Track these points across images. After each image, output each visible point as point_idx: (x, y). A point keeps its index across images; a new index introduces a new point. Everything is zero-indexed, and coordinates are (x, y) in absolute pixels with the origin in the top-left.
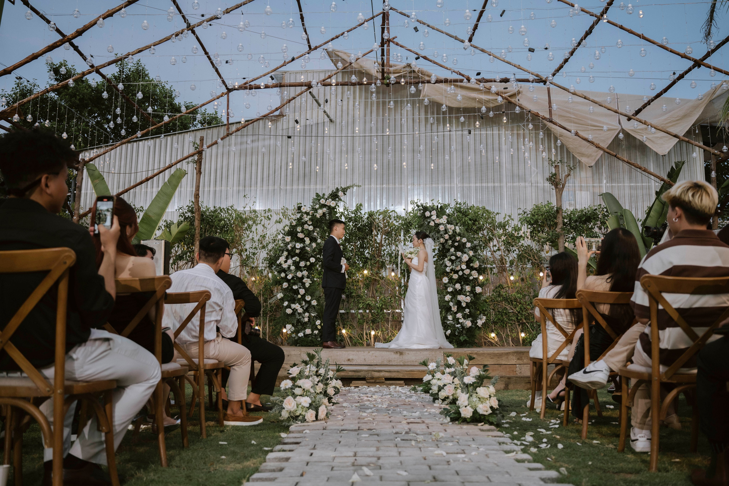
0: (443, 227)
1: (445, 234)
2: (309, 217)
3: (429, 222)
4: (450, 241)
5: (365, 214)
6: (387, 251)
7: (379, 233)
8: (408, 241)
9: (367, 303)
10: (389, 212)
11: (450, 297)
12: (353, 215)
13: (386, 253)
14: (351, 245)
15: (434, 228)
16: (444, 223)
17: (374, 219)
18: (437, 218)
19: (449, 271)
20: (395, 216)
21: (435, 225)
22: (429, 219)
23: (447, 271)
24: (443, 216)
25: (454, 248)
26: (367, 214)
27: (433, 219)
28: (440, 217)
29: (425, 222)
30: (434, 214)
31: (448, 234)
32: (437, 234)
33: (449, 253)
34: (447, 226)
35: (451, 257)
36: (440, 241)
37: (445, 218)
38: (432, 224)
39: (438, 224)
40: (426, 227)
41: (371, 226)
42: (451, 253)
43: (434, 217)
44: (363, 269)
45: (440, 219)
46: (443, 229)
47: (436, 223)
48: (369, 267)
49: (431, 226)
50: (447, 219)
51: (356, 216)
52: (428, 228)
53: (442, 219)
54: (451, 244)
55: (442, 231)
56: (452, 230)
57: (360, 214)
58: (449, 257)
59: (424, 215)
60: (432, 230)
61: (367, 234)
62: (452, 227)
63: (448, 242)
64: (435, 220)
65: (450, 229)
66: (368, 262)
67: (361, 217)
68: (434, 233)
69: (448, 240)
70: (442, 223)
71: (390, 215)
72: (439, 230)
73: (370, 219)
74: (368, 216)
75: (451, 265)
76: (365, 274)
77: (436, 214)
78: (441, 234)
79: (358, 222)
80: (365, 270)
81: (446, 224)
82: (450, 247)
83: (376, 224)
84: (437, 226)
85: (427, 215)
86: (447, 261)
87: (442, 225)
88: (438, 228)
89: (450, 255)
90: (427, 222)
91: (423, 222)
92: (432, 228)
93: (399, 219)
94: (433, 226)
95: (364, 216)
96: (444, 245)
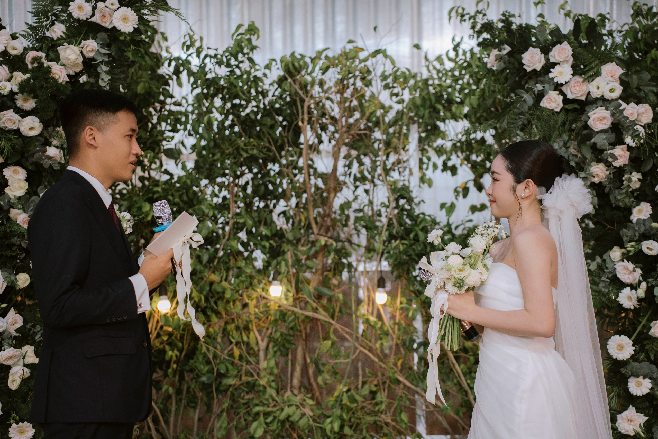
0: (607, 114)
1: (613, 145)
2: (19, 77)
3: (540, 96)
4: (636, 177)
5: (268, 67)
6: (355, 206)
7: (325, 137)
8: (435, 166)
9: (283, 416)
10: (362, 55)
11: (642, 419)
12: (223, 71)
13: (353, 216)
14: (221, 186)
15: (561, 118)
16: (609, 96)
17: (304, 87)
18: (573, 75)
19: (630, 303)
20: (387, 73)
21: (569, 107)
22: (542, 83)
23: (623, 306)
24: (602, 67)
25: (649, 204)
26: (276, 67)
27: (555, 80)
28: (591, 73)
29: (523, 97)
30: (561, 60)
31: (626, 146)
32: (576, 147)
33: (633, 228)
34: (621, 108)
35: (642, 243)
36: (594, 177)
37: (610, 75)
38: (552, 103)
39: (582, 101)
40: (524, 115)
41: (295, 111)
42: (642, 229)
43: (561, 73)
44: (266, 278)
45: (591, 78)
46: (603, 122)
47: (570, 96)
48: (288, 272)
49: (551, 114)
50: (623, 78)
51: (235, 74)
52: (536, 117)
53: (597, 79)
54: (638, 185)
55: (598, 132)
56: (643, 125)
57: (251, 68)
58: (633, 243)
59: (517, 65)
60: (555, 128)
61: (279, 144)
62: (643, 113)
63: (624, 178)
64: (564, 83)
65: (637, 122)
66: (286, 250)
67: (255, 77)
68: (561, 144)
69: (626, 170)
70: (598, 97)
71: (368, 68)
72: (583, 126)
73: (288, 85)
74: (282, 73)
75: (641, 280)
76: (273, 299)
77: (572, 59)
78: (595, 144)
79: (244, 97)
80: (275, 282)
81: (616, 100)
82: (632, 199)
83: (312, 106)
84: (575, 109)
85: (529, 66)
86: (623, 261)
87: (602, 106)
88: (583, 118)
89: (637, 234)
90: (533, 96)
91: (511, 98)
92: (552, 122)
93: (400, 84)
94: (557, 112)
95: (265, 75)
96: (606, 190)
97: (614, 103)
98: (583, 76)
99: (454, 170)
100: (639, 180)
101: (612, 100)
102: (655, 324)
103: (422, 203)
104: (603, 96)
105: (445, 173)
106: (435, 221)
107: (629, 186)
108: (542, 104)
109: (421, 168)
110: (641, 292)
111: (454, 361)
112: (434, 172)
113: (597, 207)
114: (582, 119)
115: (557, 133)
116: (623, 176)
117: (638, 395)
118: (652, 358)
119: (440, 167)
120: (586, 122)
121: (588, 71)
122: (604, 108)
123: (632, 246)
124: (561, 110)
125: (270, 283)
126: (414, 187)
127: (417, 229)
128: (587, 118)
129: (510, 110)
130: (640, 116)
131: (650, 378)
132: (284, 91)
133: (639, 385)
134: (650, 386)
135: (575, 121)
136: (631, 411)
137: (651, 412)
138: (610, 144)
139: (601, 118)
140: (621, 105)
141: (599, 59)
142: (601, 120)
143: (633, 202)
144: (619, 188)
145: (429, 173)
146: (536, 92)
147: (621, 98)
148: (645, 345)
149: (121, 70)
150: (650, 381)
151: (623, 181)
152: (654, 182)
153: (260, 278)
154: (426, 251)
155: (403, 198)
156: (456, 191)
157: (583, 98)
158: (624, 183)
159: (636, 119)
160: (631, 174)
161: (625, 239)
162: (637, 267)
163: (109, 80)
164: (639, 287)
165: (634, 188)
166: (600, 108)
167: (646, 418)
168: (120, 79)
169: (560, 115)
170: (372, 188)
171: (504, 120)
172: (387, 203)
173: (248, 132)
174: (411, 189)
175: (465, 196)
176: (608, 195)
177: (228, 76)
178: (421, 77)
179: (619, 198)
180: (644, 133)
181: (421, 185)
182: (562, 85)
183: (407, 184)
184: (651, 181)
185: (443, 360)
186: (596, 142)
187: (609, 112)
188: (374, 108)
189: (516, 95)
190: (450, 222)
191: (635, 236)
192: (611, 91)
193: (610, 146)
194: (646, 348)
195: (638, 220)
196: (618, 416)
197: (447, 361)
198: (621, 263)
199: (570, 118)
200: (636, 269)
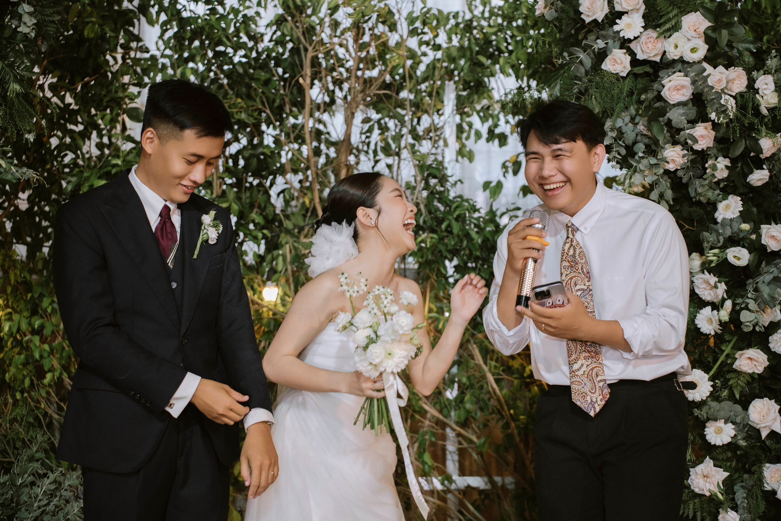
0: (686, 81)
1: (693, 122)
3: (602, 55)
4: (722, 163)
5: (261, 4)
8: (478, 135)
11: (721, 475)
12: (201, 9)
15: (627, 85)
16: (690, 57)
17: (310, 31)
18: (645, 28)
19: (710, 327)
20: (415, 15)
21: (639, 70)
22: (604, 38)
23: (701, 330)
24: (682, 18)
25: (739, 198)
26: (273, 4)
27: (621, 35)
28: (668, 26)
29: (578, 58)
30: (630, 8)
31: (710, 123)
32: (646, 123)
33: (717, 231)
34: (705, 74)
35: (728, 251)
36: (668, 163)
37: (692, 28)
38: (617, 65)
39: (656, 62)
40: (580, 80)
41: (298, 62)
42: (728, 232)
43: (629, 26)
44: (259, 277)
45: (668, 33)
46: (681, 92)
47: (640, 56)
48: (286, 270)
49: (614, 80)
50: (709, 32)
51: (217, 13)
52: (594, 84)
53: (676, 35)
54: (725, 174)
55: (674, 105)
56: (734, 94)
57: (240, 5)
58: (716, 251)
59: (572, 14)
60: (619, 98)
61: (276, 104)
62: (734, 79)
63: (707, 165)
64: (632, 38)
65: (726, 91)
66: (283, 242)
67: (245, 16)
68: (627, 119)
69: (709, 155)
70: (676, 58)
71: (389, 9)
72: (655, 97)
73: (289, 28)
74: (281, 11)
75: (726, 297)
76: (266, 304)
77: (644, 7)
78: (670, 121)
79: (228, 43)
80: (269, 283)
81: (700, 62)
82: (718, 192)
83: (321, 56)
84: (647, 74)
85: (588, 16)
86: (703, 273)
87: (680, 71)
88: (656, 86)
89: (721, 239)
90: (592, 56)
91: (564, 58)
92: (616, 91)
93: (432, 29)
94: (622, 77)
95: (258, 14)
96: (685, 180)
97: (696, 67)
98: (658, 29)
99: (503, 139)
100: (727, 167)
101: (694, 62)
102: (742, 355)
103: (459, 183)
104: (682, 57)
105: (491, 142)
106: (474, 206)
107: (713, 176)
108: (603, 67)
109: (459, 138)
110: (724, 314)
111: (495, 386)
112: (476, 142)
113: (672, 203)
114: (654, 88)
115: (622, 105)
116: (707, 162)
117: (717, 444)
118: (738, 396)
119: (485, 135)
120: (659, 92)
121: (665, 23)
122: (682, 74)
123: (715, 255)
124: (628, 75)
125: (264, 283)
126: (449, 162)
127: (450, 217)
128: (661, 87)
129: (565, 72)
130: (730, 84)
131: (733, 423)
132: (283, 35)
133: (719, 431)
134: (733, 433)
135: (645, 90)
136: (707, 465)
137: (734, 464)
138: (689, 122)
139: (678, 87)
140: (705, 70)
141: (679, 8)
142: (679, 89)
143: (719, 195)
144: (701, 177)
145: (470, 144)
146: (596, 50)
147: (706, 59)
148: (729, 380)
149: (55, 10)
150: (733, 427)
151: (706, 169)
152: (746, 170)
153: (252, 276)
154: (461, 246)
155: (435, 177)
156: (504, 166)
157: (658, 59)
158: (708, 171)
159: (725, 87)
160: (717, 158)
161: (705, 245)
162: (720, 282)
163: (34, 24)
164: (722, 307)
165: (720, 178)
166: (678, 74)
167: (727, 474)
168: (53, 22)
169: (627, 81)
170: (396, 162)
171: (556, 86)
172: (413, 184)
173: (236, 89)
174: (446, 165)
175: (515, 173)
176: (686, 186)
177: (207, 15)
178: (464, 17)
179: (700, 190)
180: (734, 106)
181: (460, 158)
182: (630, 41)
183: (440, 158)
184: (742, 169)
185: (481, 383)
186: (671, 118)
187: (688, 79)
188: (397, 61)
189: (570, 54)
190: (494, 209)
191: (719, 242)
192: (693, 50)
193: (689, 125)
194: (730, 383)
195: (724, 219)
196: (691, 469)
197: (485, 386)
198: (701, 276)
199: (640, 86)
200: (719, 285)
